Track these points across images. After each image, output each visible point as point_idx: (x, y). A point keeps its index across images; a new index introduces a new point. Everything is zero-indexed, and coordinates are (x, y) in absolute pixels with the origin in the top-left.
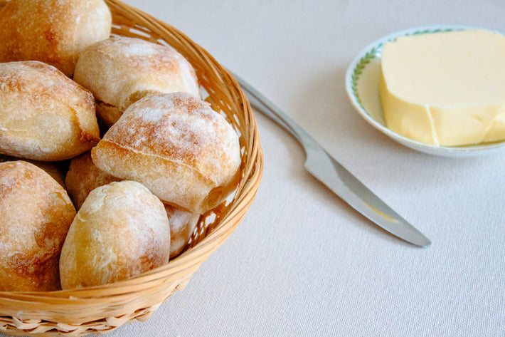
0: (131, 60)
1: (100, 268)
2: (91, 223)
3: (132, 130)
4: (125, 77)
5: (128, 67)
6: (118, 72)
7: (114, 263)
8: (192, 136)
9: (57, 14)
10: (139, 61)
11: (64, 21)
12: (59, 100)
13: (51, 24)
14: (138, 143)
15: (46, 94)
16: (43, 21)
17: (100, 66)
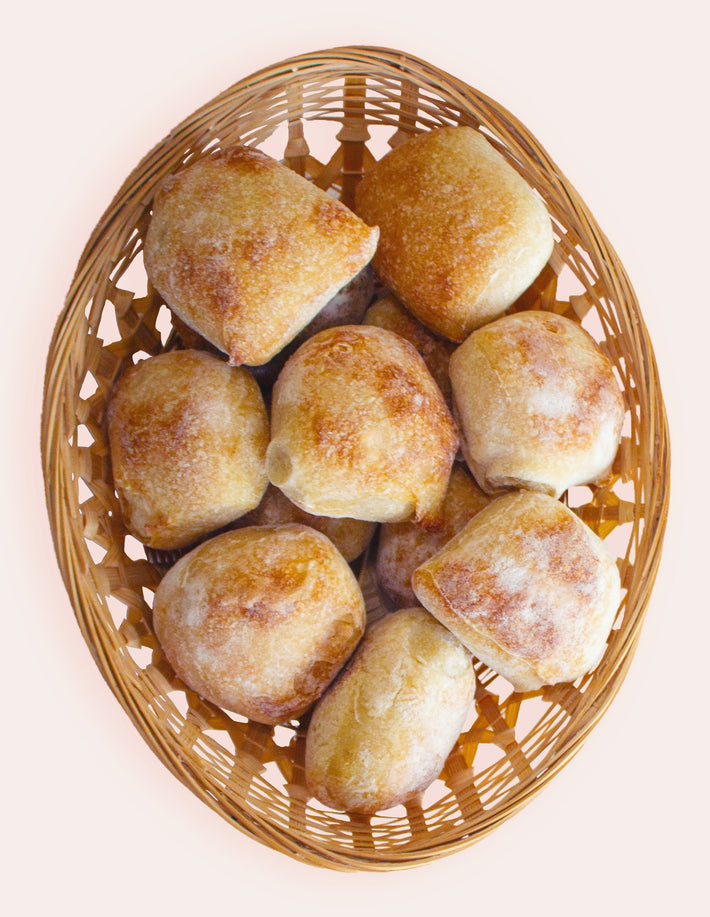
0: (531, 423)
1: (353, 792)
2: (365, 733)
3: (475, 594)
4: (512, 446)
5: (523, 432)
6: (506, 432)
7: (372, 794)
8: (550, 630)
9: (467, 257)
10: (542, 430)
11: (472, 274)
12: (400, 483)
13: (453, 269)
14: (475, 614)
15: (386, 474)
16: (443, 256)
17: (487, 402)
